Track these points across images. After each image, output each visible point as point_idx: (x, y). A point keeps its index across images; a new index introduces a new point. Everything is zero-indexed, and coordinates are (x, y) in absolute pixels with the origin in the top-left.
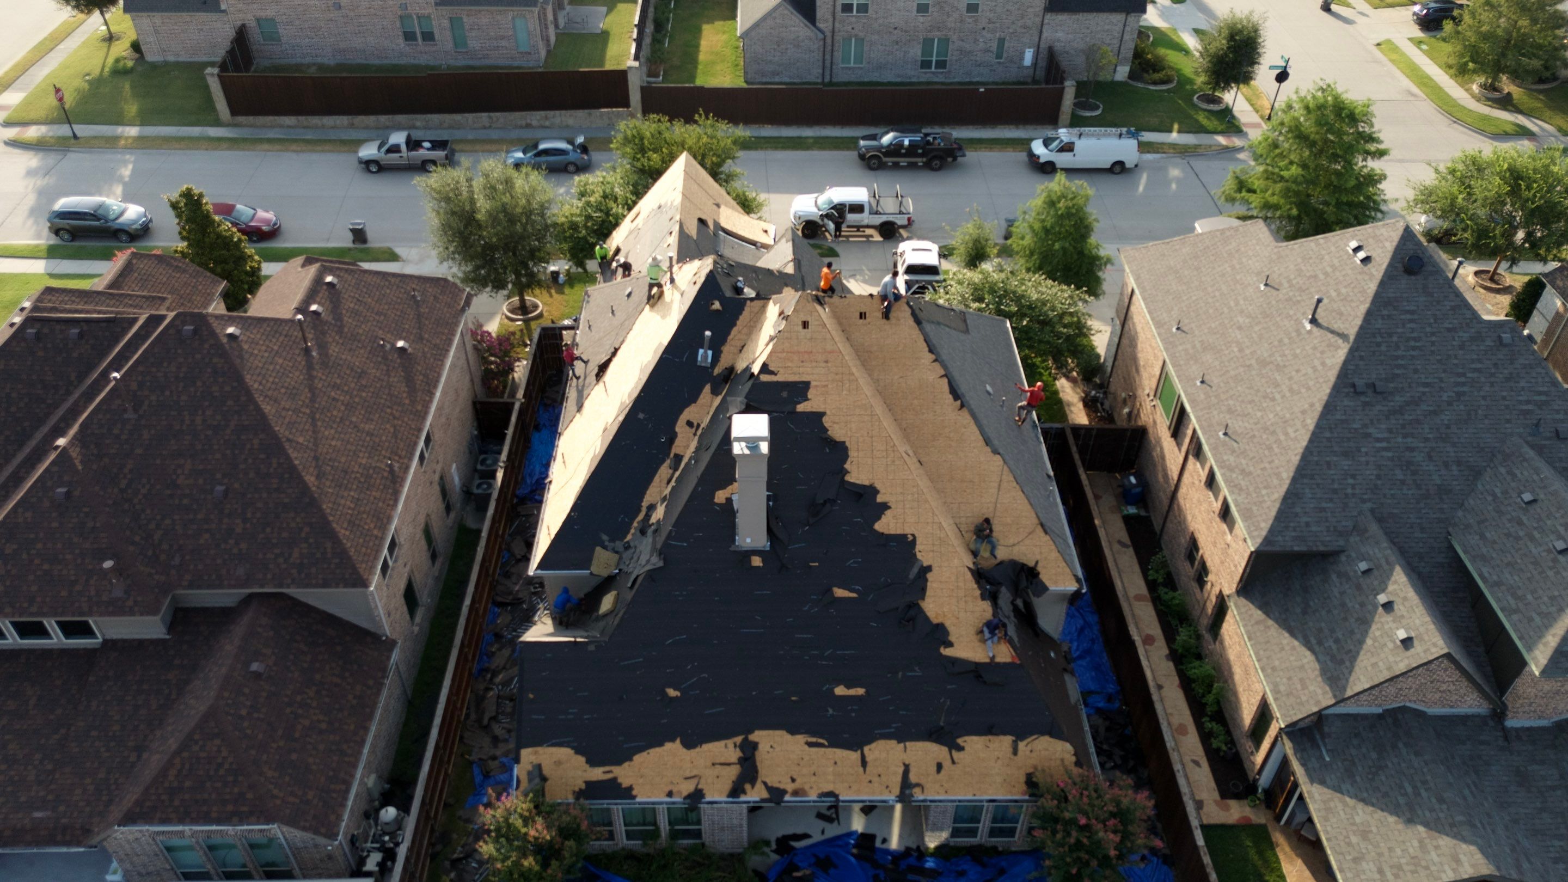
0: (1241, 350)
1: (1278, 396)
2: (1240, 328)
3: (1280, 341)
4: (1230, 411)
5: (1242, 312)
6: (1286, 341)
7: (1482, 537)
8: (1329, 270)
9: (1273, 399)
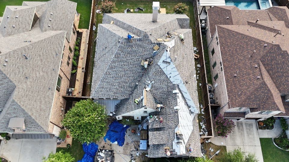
0: (43, 68)
1: (44, 51)
2: (39, 73)
3: (35, 61)
4: (54, 58)
5: (36, 77)
6: (34, 60)
7: (26, 26)
8: (14, 65)
9: (45, 51)
